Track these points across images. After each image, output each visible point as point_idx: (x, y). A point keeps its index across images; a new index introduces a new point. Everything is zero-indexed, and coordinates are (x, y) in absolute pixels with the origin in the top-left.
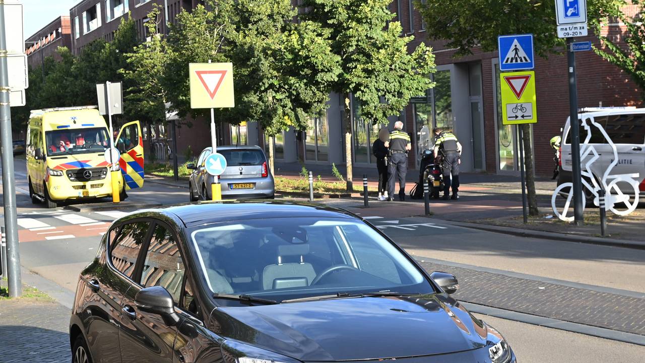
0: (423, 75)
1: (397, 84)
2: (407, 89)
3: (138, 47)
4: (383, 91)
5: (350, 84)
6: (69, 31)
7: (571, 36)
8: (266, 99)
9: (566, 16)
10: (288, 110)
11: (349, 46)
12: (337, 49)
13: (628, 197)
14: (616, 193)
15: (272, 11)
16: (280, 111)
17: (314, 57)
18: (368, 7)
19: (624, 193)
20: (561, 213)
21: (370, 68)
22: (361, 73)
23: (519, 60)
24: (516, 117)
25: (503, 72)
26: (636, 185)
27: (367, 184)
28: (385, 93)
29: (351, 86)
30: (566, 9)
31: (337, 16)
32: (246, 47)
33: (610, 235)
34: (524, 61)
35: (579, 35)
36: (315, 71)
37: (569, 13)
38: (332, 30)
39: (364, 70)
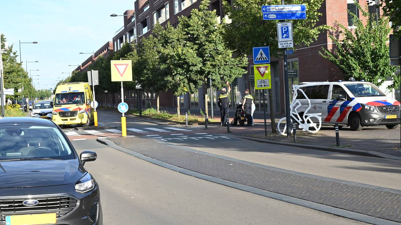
0: (242, 67)
1: (229, 72)
2: (234, 74)
3: (127, 55)
4: (223, 75)
5: (205, 72)
6: (112, 49)
7: (285, 47)
8: (176, 79)
9: (283, 38)
10: (186, 84)
11: (205, 53)
12: (201, 54)
13: (316, 124)
14: (310, 123)
15: (178, 37)
16: (182, 85)
17: (188, 59)
18: (214, 35)
19: (314, 123)
20: (282, 132)
21: (214, 64)
22: (210, 66)
23: (263, 59)
24: (262, 86)
25: (255, 64)
26: (320, 119)
27: (228, 119)
28: (224, 76)
29: (205, 73)
30: (283, 34)
31: (200, 39)
32: (165, 54)
33: (297, 142)
34: (265, 59)
35: (289, 47)
36: (189, 66)
37: (284, 36)
38: (198, 46)
39: (211, 65)
